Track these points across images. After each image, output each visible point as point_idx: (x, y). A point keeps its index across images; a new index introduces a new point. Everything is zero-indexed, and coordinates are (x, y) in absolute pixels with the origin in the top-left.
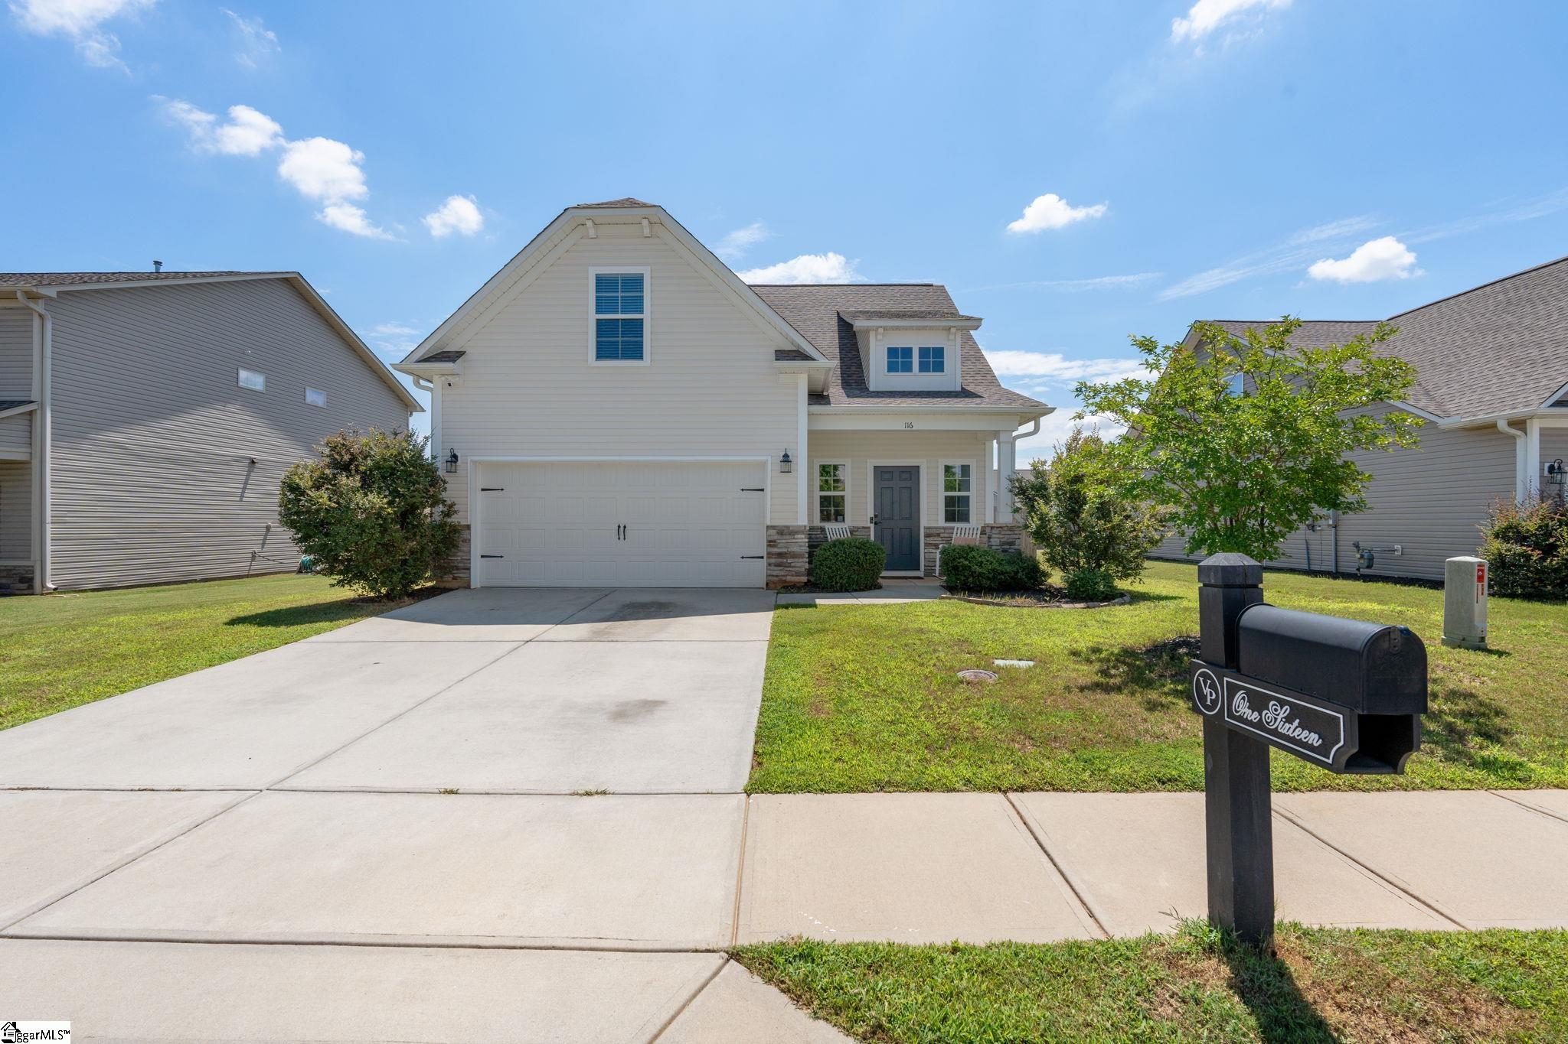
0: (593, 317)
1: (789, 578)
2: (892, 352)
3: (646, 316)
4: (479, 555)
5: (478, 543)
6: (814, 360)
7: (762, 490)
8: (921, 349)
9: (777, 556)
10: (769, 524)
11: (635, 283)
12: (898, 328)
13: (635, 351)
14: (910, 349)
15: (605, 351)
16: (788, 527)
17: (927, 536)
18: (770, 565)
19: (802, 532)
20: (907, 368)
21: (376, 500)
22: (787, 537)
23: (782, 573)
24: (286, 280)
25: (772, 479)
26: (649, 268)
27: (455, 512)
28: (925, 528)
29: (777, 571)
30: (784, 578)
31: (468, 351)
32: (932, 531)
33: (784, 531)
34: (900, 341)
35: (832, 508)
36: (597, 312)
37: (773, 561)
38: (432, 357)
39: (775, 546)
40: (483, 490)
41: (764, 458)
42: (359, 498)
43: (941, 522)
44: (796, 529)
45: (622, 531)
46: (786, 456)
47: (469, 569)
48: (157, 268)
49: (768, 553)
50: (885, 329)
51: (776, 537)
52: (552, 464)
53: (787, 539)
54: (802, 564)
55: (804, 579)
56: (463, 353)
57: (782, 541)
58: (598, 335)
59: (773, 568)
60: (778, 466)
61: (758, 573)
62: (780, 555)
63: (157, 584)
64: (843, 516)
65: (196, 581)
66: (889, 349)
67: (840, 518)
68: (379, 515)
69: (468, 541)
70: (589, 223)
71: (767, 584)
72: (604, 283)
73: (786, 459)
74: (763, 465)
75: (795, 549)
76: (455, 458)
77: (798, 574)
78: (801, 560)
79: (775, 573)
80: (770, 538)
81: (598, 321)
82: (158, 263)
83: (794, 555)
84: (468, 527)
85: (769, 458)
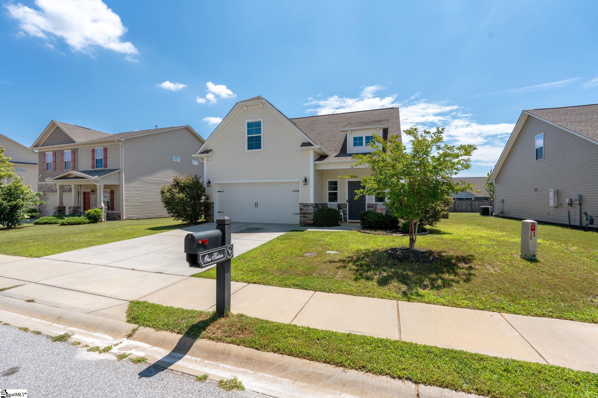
0: (247, 136)
1: (307, 221)
2: (355, 139)
3: (262, 135)
4: (217, 211)
5: (216, 208)
6: (313, 146)
7: (299, 191)
8: (366, 137)
9: (303, 213)
10: (300, 203)
11: (258, 124)
12: (356, 130)
13: (259, 146)
14: (362, 137)
15: (250, 147)
16: (307, 204)
17: (368, 207)
18: (301, 217)
19: (311, 206)
20: (361, 144)
21: (181, 195)
22: (307, 207)
23: (305, 220)
24: (186, 128)
25: (301, 187)
26: (262, 119)
27: (209, 199)
28: (367, 204)
29: (303, 219)
30: (305, 221)
31: (213, 149)
32: (370, 205)
33: (306, 205)
34: (358, 135)
35: (333, 197)
36: (248, 135)
37: (302, 215)
38: (203, 152)
39: (302, 210)
40: (218, 192)
41: (299, 180)
42: (177, 195)
43: (374, 202)
44: (309, 204)
45: (256, 204)
46: (306, 179)
47: (214, 216)
48: (156, 128)
49: (300, 213)
50: (352, 131)
51: (303, 207)
52: (236, 183)
53: (307, 208)
54: (311, 217)
55: (312, 222)
56: (211, 150)
57: (305, 208)
58: (248, 142)
59: (302, 218)
60: (303, 183)
61: (297, 220)
62: (304, 213)
63: (151, 218)
64: (337, 199)
65: (161, 218)
66: (354, 138)
67: (336, 200)
68: (182, 200)
69: (213, 207)
70: (244, 106)
71: (300, 223)
72: (250, 125)
73: (306, 180)
74: (298, 182)
75: (309, 211)
76: (210, 182)
77: (310, 220)
78: (311, 215)
79: (302, 219)
80: (301, 207)
81: (248, 138)
82: (156, 126)
83: (309, 214)
84: (213, 203)
85: (300, 180)
